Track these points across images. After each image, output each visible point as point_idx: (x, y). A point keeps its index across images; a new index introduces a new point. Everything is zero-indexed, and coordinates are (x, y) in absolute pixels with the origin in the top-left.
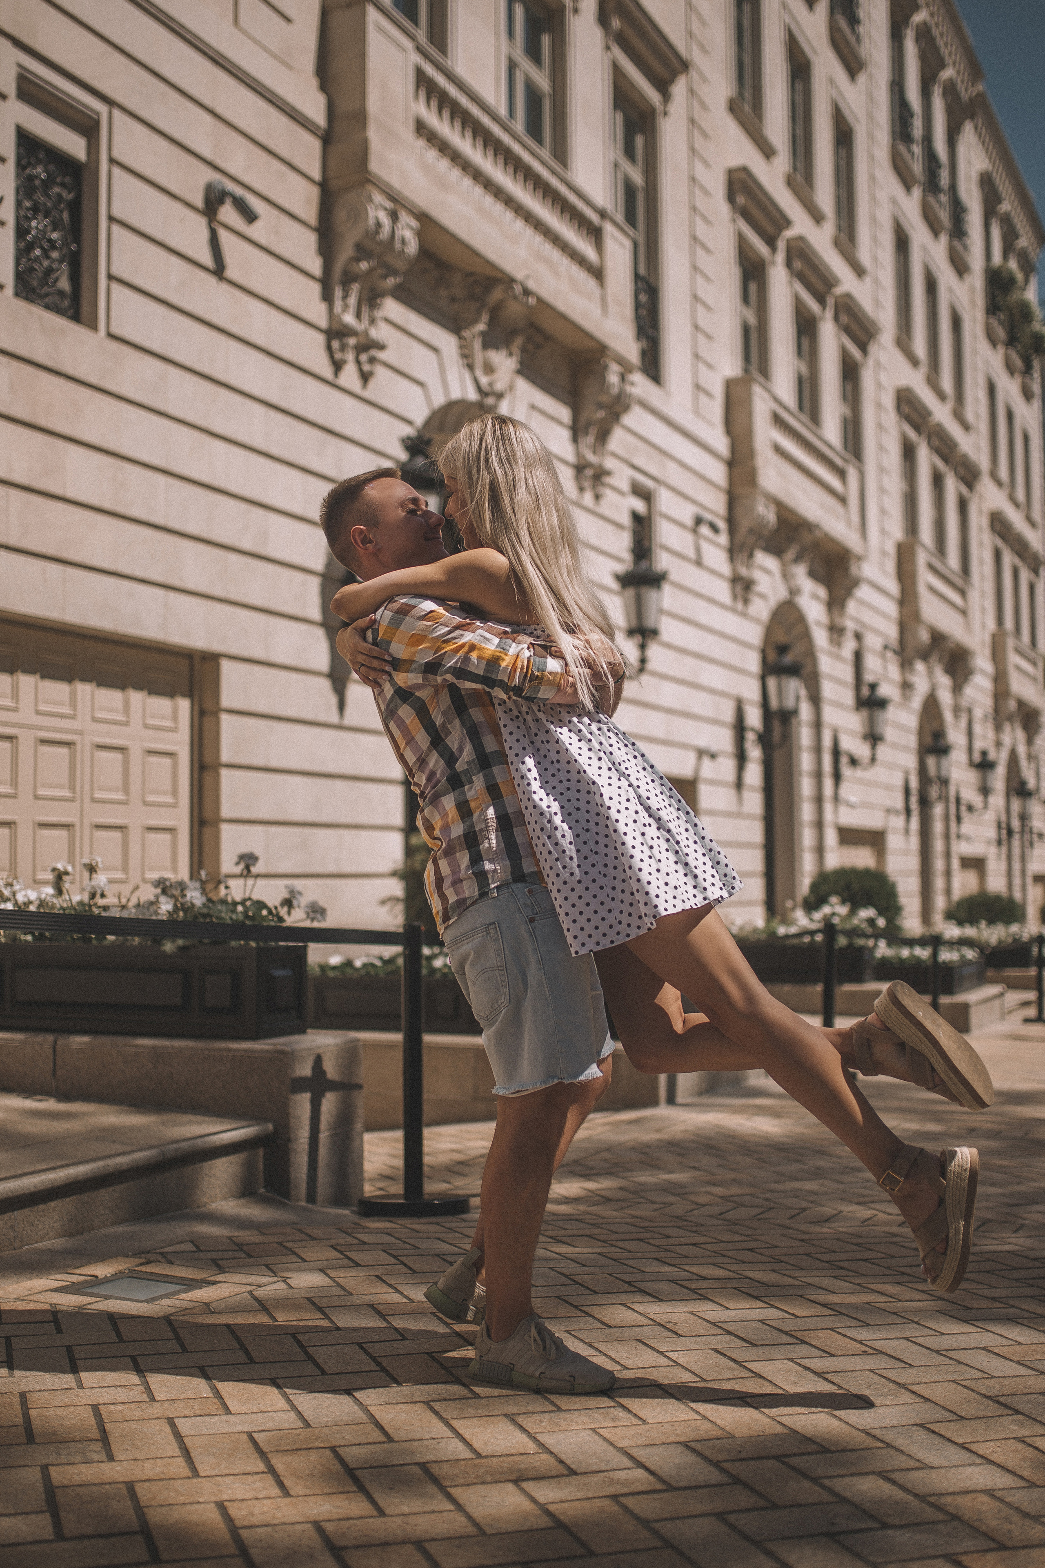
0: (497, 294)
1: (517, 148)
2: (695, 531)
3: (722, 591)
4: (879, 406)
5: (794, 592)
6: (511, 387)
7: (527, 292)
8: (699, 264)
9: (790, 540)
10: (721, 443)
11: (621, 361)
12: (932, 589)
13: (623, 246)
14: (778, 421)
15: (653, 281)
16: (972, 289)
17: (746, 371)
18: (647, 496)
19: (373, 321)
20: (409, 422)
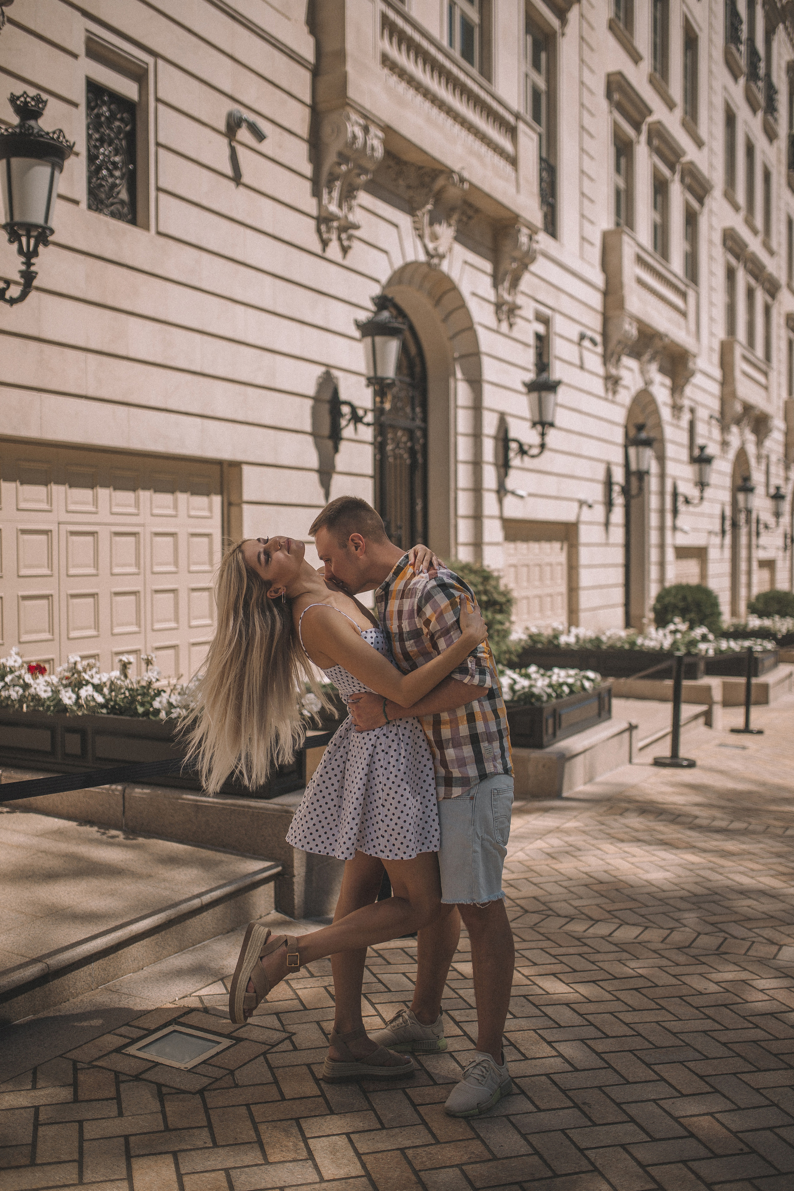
0: (441, 182)
1: (455, 70)
2: (579, 344)
3: (598, 386)
4: (711, 242)
5: (648, 383)
6: (450, 249)
7: (462, 180)
8: (585, 147)
9: (647, 346)
10: (599, 279)
11: (529, 225)
12: (745, 374)
13: (532, 139)
14: (640, 260)
15: (552, 162)
16: (779, 149)
17: (618, 224)
18: (546, 321)
19: (350, 208)
20: (377, 281)
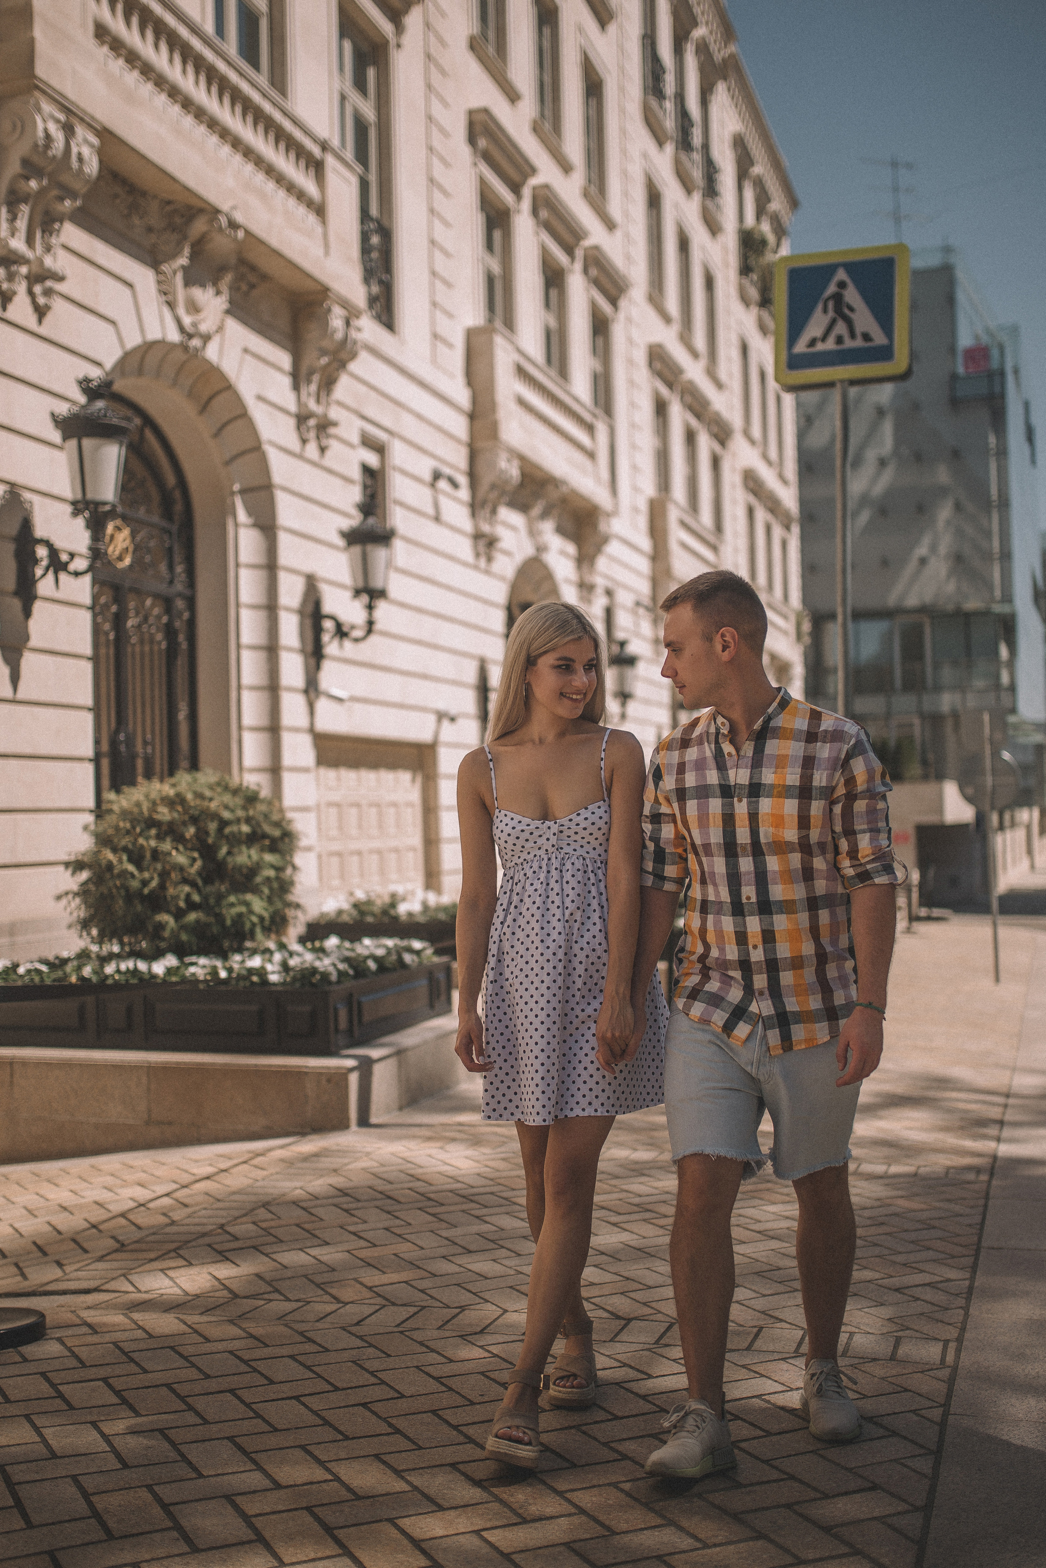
0: (199, 226)
2: (433, 485)
3: (464, 548)
4: (630, 362)
5: (541, 549)
6: (220, 329)
7: (234, 225)
8: (436, 206)
9: (537, 495)
10: (462, 396)
11: (344, 304)
12: (684, 546)
13: (346, 180)
14: (522, 373)
15: (385, 222)
16: (725, 249)
17: (490, 320)
18: (380, 449)
19: (48, 249)
20: (98, 364)
